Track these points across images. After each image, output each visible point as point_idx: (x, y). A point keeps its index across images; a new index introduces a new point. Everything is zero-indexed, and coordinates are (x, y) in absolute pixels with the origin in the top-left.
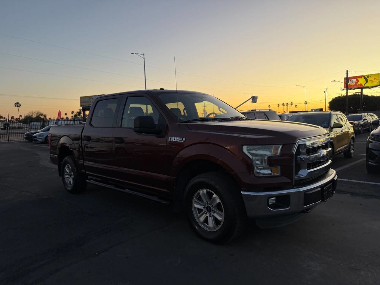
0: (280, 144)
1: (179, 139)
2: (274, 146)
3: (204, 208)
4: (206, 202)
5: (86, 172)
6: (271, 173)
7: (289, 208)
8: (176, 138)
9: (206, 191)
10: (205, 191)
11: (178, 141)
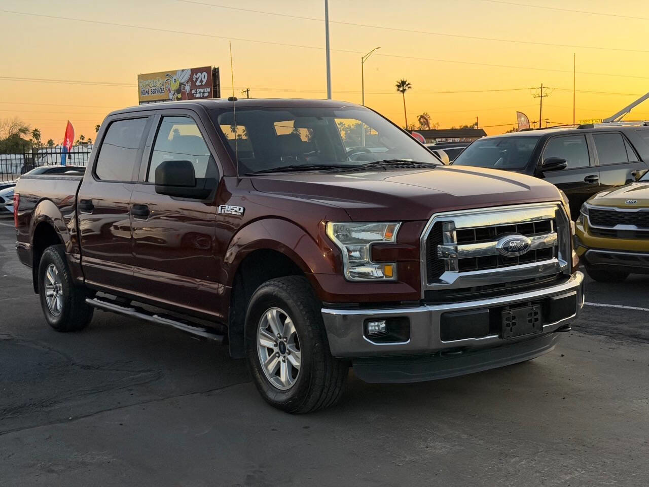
0: (398, 221)
1: (235, 209)
2: (387, 224)
3: (275, 346)
4: (279, 334)
5: (86, 281)
6: (382, 275)
7: (409, 341)
8: (229, 207)
9: (277, 311)
10: (274, 312)
11: (234, 213)
